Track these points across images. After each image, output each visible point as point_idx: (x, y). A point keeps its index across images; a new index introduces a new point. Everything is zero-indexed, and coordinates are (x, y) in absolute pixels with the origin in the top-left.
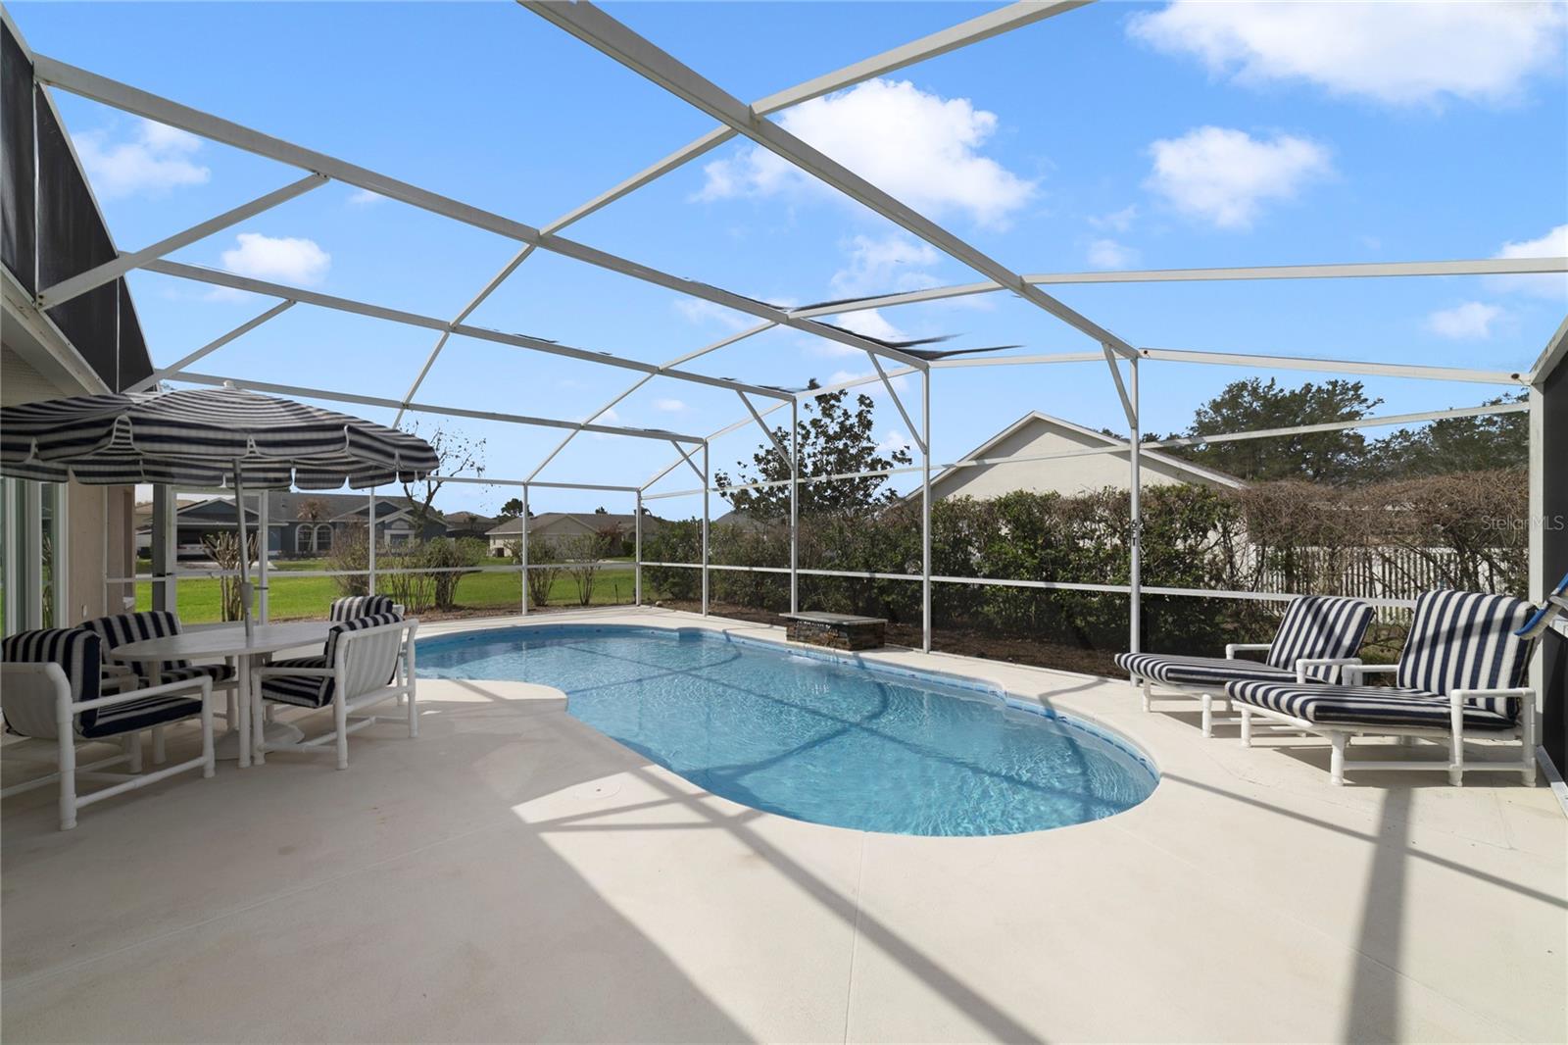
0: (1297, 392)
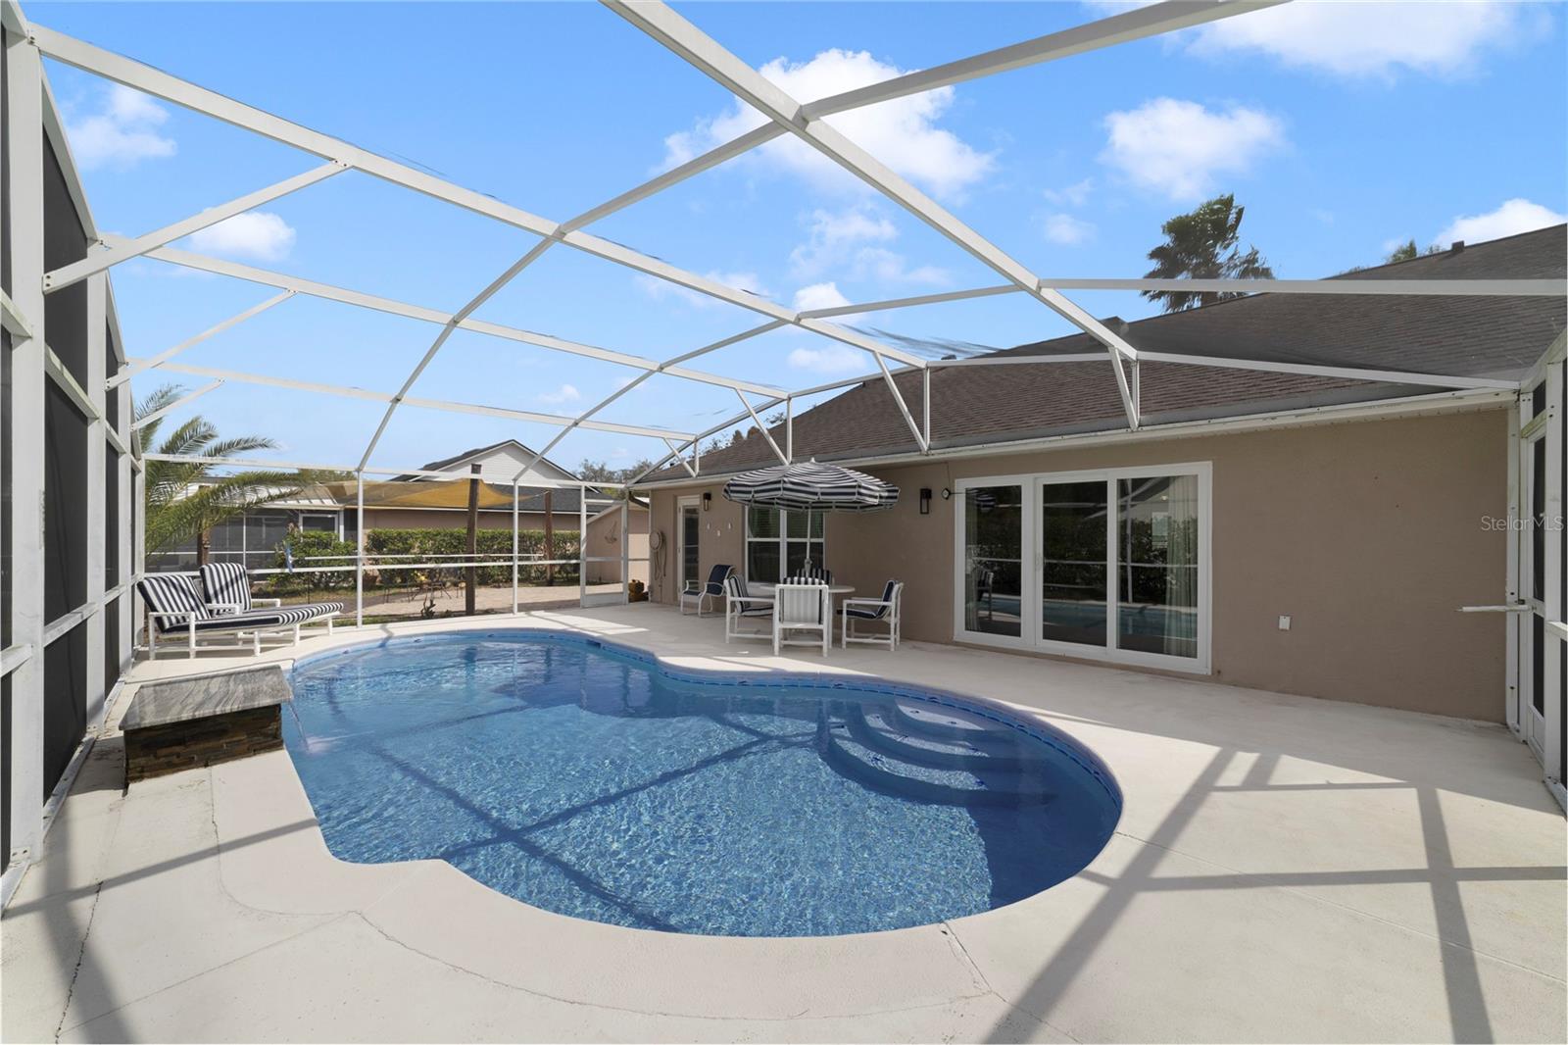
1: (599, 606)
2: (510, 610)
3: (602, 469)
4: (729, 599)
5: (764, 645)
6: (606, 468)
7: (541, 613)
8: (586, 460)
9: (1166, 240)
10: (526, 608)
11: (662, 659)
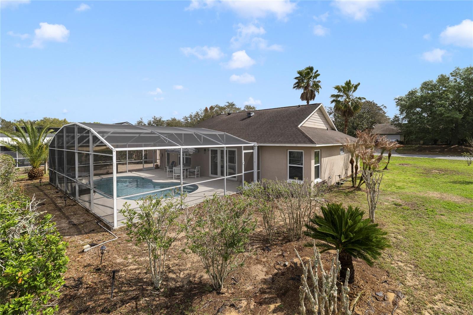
1: (147, 170)
2: (126, 172)
3: (160, 120)
4: (168, 170)
5: (172, 178)
6: (162, 119)
7: (134, 172)
8: (155, 117)
9: (298, 75)
10: (130, 171)
11: (153, 181)
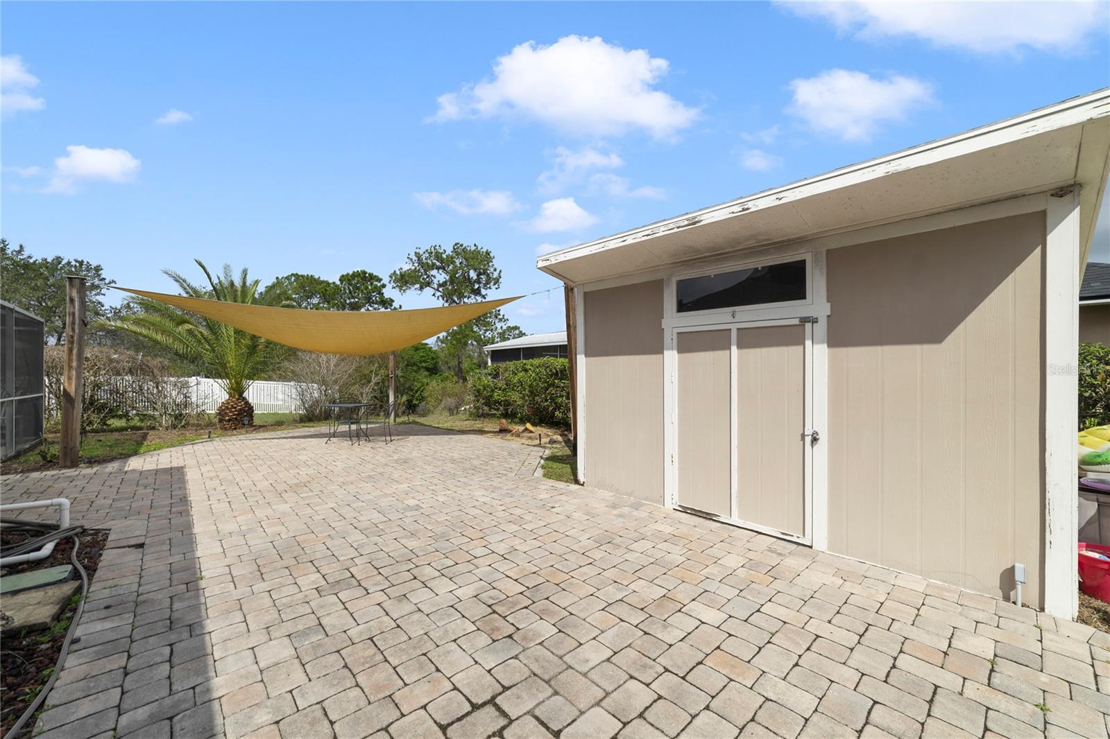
0: (49, 260)
